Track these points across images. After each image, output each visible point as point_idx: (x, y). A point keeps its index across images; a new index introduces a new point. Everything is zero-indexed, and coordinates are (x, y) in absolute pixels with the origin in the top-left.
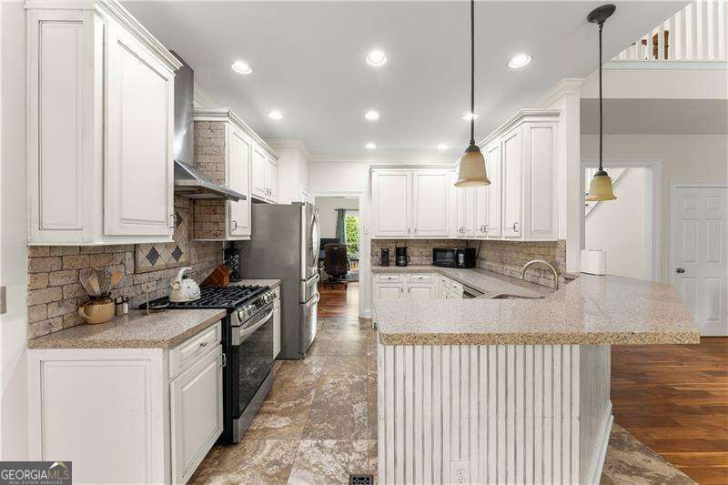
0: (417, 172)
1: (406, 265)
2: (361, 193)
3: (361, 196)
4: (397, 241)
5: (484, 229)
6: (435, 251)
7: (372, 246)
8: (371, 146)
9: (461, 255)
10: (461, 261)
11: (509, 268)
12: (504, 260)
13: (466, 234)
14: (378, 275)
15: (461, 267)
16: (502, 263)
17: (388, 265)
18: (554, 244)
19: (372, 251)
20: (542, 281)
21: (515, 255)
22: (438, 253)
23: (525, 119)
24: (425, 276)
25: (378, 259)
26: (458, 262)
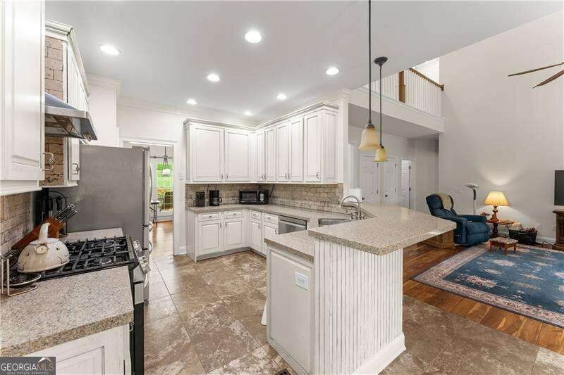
0: (228, 130)
1: (218, 205)
2: (177, 142)
3: (176, 145)
4: (209, 185)
5: (289, 176)
6: (241, 193)
7: (187, 190)
8: (192, 102)
9: (262, 195)
10: (262, 199)
11: (300, 202)
12: (295, 197)
13: (268, 179)
14: (200, 215)
15: (262, 204)
16: (293, 199)
17: (204, 206)
18: (335, 186)
19: (186, 194)
20: (326, 209)
21: (304, 193)
22: (244, 195)
23: (324, 107)
24: (238, 213)
25: (191, 201)
26: (259, 200)
